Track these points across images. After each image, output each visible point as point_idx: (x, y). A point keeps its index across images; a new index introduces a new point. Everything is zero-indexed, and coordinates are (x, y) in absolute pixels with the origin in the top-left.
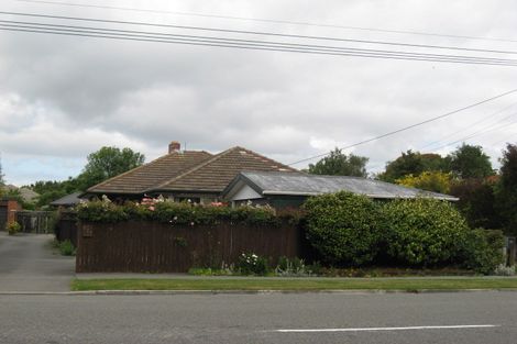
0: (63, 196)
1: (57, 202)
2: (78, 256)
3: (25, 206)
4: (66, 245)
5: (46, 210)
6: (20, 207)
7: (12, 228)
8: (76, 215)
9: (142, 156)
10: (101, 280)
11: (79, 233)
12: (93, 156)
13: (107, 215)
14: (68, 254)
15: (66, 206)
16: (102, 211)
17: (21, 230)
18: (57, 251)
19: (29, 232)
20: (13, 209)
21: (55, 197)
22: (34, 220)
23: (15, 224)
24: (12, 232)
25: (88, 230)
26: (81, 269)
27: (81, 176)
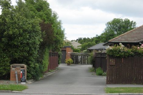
0: (94, 45)
1: (91, 48)
2: (107, 76)
3: (75, 51)
4: (99, 70)
5: (85, 52)
6: (72, 51)
7: (69, 62)
8: (106, 54)
9: (135, 23)
10: (121, 88)
11: (108, 63)
12: (109, 23)
13: (123, 54)
14: (100, 75)
15: (97, 50)
16: (120, 51)
17: (73, 63)
18: (94, 73)
19: (77, 64)
20: (69, 52)
21: (90, 45)
22: (80, 57)
23: (70, 60)
24: (69, 64)
25: (112, 62)
26: (109, 82)
27: (102, 34)
